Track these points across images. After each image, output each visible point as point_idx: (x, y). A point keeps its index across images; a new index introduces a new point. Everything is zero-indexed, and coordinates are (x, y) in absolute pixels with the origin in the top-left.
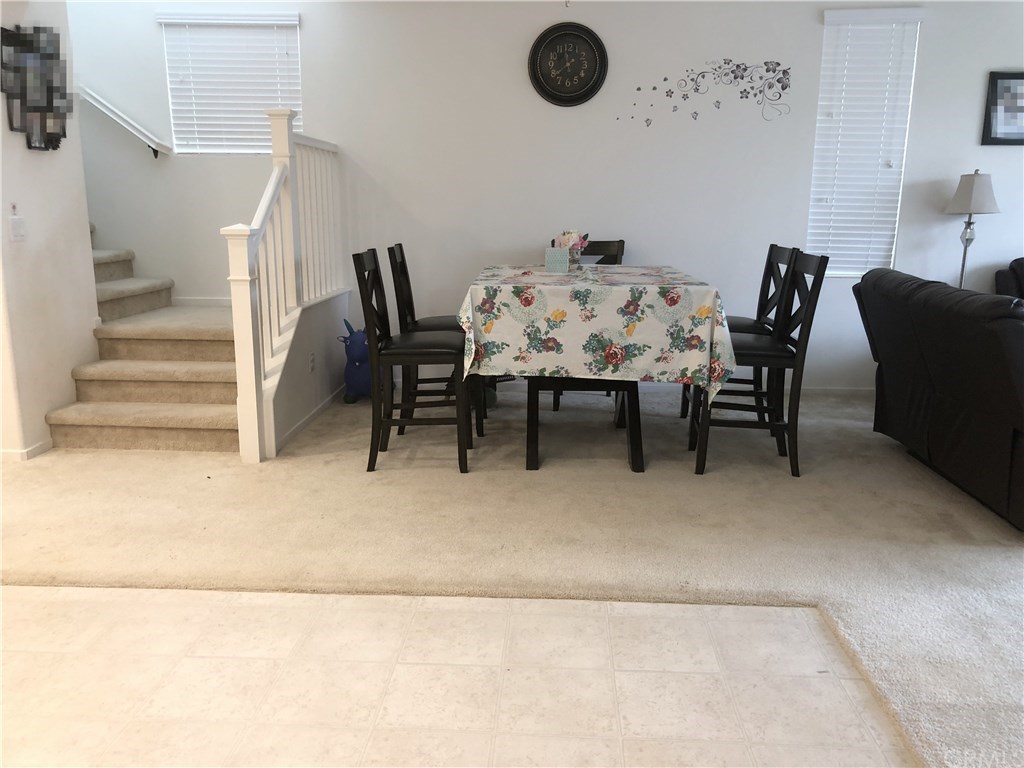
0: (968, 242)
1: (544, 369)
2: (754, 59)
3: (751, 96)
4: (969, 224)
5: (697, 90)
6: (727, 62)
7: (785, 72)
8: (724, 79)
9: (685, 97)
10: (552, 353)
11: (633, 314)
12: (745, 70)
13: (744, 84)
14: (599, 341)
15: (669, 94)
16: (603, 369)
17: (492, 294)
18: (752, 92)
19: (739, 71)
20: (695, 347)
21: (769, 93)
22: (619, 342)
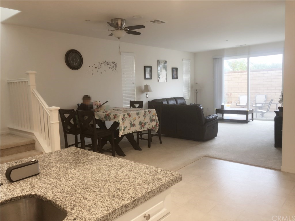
0: (147, 97)
1: (133, 131)
2: (110, 61)
3: (111, 69)
4: (147, 94)
5: (101, 67)
6: (106, 61)
7: (116, 64)
8: (106, 65)
9: (99, 69)
10: (134, 127)
11: (145, 116)
12: (109, 63)
13: (109, 66)
14: (141, 123)
15: (96, 68)
16: (141, 129)
17: (124, 115)
18: (111, 68)
19: (108, 64)
20: (153, 121)
21: (114, 68)
22: (144, 122)
